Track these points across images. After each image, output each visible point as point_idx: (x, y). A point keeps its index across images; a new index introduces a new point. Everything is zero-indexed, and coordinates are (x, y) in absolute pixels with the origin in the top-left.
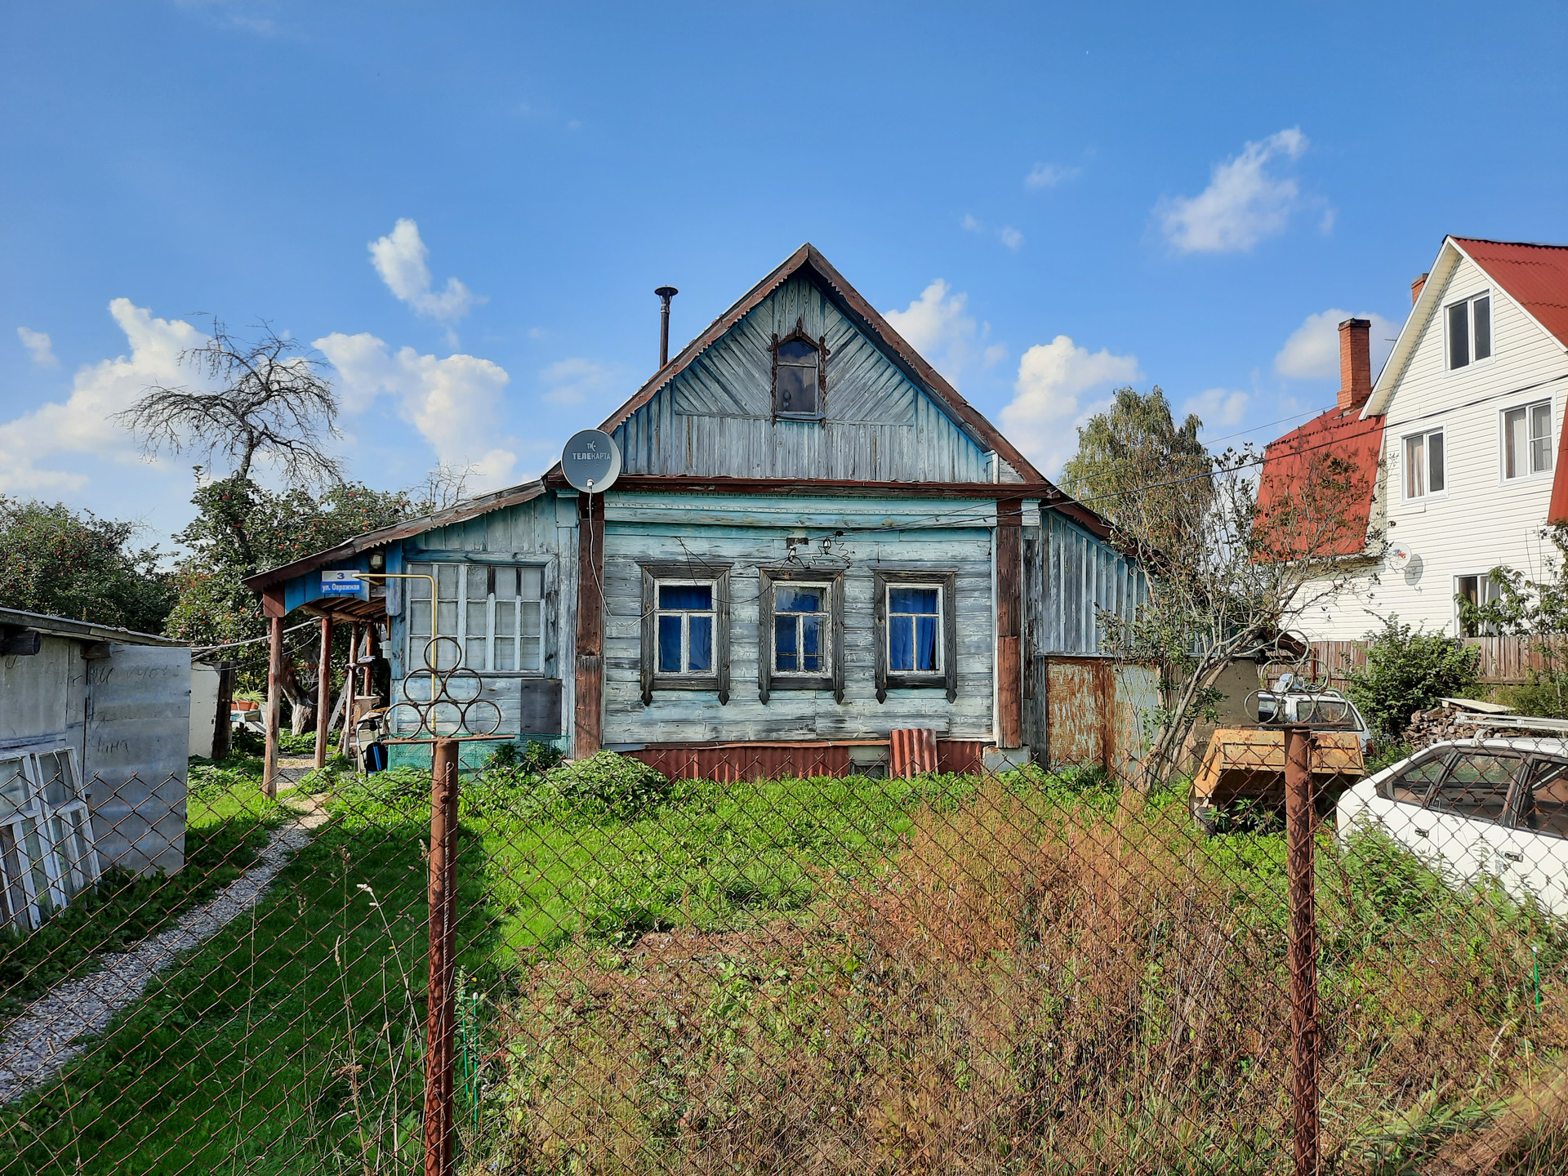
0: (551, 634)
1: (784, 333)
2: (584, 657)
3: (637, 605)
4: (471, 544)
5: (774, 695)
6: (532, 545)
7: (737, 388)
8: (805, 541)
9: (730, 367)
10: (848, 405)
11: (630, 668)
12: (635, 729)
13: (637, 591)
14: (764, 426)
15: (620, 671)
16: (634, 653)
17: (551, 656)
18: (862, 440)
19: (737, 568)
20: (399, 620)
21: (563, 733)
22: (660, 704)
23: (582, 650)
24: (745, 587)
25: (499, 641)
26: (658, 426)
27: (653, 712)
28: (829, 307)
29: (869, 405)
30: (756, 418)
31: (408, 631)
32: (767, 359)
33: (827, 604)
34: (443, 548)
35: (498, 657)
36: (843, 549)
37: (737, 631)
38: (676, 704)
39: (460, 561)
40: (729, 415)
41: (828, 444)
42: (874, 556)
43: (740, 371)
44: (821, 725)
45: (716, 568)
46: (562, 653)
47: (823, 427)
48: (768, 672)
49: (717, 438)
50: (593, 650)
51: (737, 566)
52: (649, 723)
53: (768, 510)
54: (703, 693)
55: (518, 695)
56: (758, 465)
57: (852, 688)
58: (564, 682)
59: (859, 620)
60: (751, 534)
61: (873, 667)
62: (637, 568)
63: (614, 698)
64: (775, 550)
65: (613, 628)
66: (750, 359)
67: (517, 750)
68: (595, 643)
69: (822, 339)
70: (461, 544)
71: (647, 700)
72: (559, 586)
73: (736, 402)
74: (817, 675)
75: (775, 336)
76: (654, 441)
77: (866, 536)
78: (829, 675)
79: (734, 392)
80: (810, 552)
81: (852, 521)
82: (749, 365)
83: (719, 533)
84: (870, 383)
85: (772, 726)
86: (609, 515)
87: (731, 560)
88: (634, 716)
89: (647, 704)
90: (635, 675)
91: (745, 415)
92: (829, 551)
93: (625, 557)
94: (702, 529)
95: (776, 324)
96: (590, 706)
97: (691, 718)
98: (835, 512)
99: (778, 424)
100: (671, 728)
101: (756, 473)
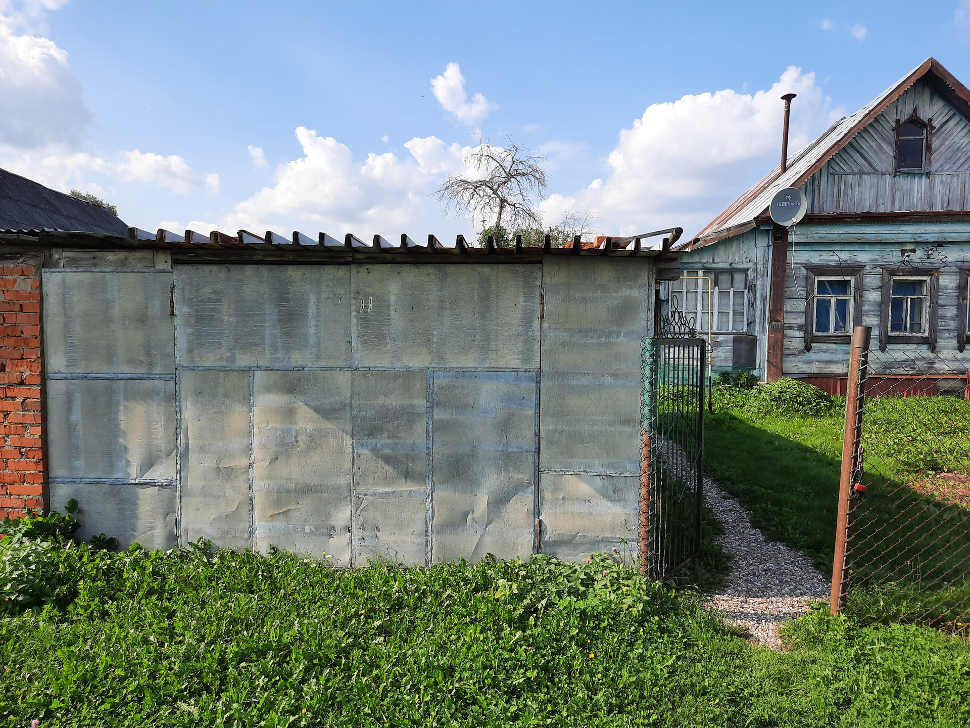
0: (752, 310)
1: (904, 118)
2: (774, 323)
3: (803, 292)
4: (705, 259)
5: (889, 346)
6: (740, 258)
7: (871, 155)
8: (914, 251)
9: (868, 145)
10: (947, 162)
11: (798, 330)
12: (800, 365)
13: (803, 284)
14: (888, 179)
15: (792, 331)
16: (801, 321)
17: (751, 323)
18: (955, 184)
19: (868, 268)
20: (665, 302)
21: (757, 367)
22: (816, 351)
23: (772, 319)
24: (872, 280)
25: (720, 314)
26: (820, 183)
27: (812, 356)
28: (936, 98)
29: (962, 161)
30: (884, 174)
31: (670, 309)
32: (891, 136)
33: (926, 290)
34: (690, 261)
35: (720, 323)
36: (938, 255)
37: (866, 307)
38: (825, 351)
39: (700, 269)
40: (865, 173)
41: (932, 187)
42: (961, 259)
43: (874, 145)
44: (920, 364)
45: (855, 269)
46: (757, 321)
47: (929, 177)
48: (887, 332)
49: (857, 188)
50: (779, 319)
51: (868, 267)
52: (809, 362)
53: (892, 232)
54: (843, 345)
55: (731, 344)
56: (883, 204)
57: (941, 343)
58: (758, 338)
59: (948, 300)
60: (878, 247)
61: (956, 330)
62: (804, 271)
63: (788, 347)
64: (894, 257)
65: (788, 306)
66: (880, 136)
67: (730, 375)
68: (781, 315)
69: (930, 120)
70: (700, 259)
71: (808, 348)
72: (757, 282)
73: (870, 165)
74: (919, 334)
75: (897, 121)
76: (816, 192)
77: (955, 247)
78: (926, 334)
79: (869, 158)
80: (918, 257)
81: (949, 237)
82: (880, 141)
83: (857, 247)
84: (963, 146)
85: (887, 366)
86: (791, 238)
87: (863, 264)
88: (800, 358)
89: (808, 351)
90: (801, 334)
91: (876, 172)
92: (932, 257)
93: (796, 263)
94: (846, 246)
95: (899, 113)
96: (776, 351)
97: (835, 359)
98: (938, 231)
99: (897, 177)
100: (823, 365)
101: (882, 210)
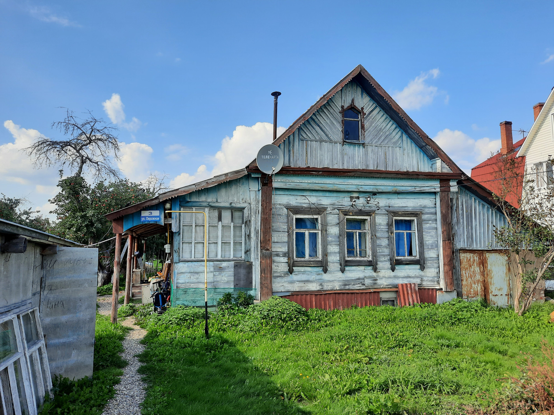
0: (248, 241)
1: (346, 105)
2: (264, 251)
3: (286, 227)
4: (210, 199)
5: (347, 268)
6: (238, 199)
7: (327, 129)
8: (358, 198)
9: (325, 120)
10: (374, 138)
11: (283, 256)
12: (286, 285)
13: (286, 220)
14: (339, 146)
15: (278, 258)
16: (285, 249)
17: (247, 251)
18: (380, 153)
19: (329, 210)
20: (177, 234)
21: (253, 287)
22: (297, 273)
23: (262, 248)
24: (332, 219)
25: (223, 244)
26: (293, 146)
27: (294, 277)
28: (365, 95)
29: (383, 138)
30: (336, 143)
31: (181, 240)
32: (340, 117)
33: (367, 225)
34: (198, 200)
35: (223, 251)
36: (374, 201)
37: (330, 239)
38: (304, 273)
39: (206, 207)
40: (324, 141)
41: (366, 154)
42: (388, 205)
43: (328, 121)
44: (368, 282)
45: (320, 210)
46: (252, 249)
47: (364, 147)
48: (344, 258)
49: (319, 151)
50: (268, 248)
51: (329, 209)
52: (292, 282)
53: (344, 183)
54: (315, 268)
55: (233, 269)
56: (336, 164)
57: (380, 265)
58: (253, 263)
59: (382, 234)
60: (335, 194)
61: (389, 255)
62: (285, 210)
63: (276, 271)
64: (345, 202)
65: (275, 237)
66: (332, 116)
67: (232, 296)
68: (269, 245)
69: (362, 108)
70: (206, 198)
71: (291, 271)
72: (251, 218)
73: (327, 135)
74: (365, 259)
75: (342, 107)
76: (291, 152)
77: (384, 196)
78: (370, 259)
79: (325, 130)
80: (361, 202)
81: (380, 189)
82: (332, 119)
83: (321, 194)
84: (383, 128)
85: (346, 283)
86: (275, 185)
87: (326, 206)
88: (285, 279)
89: (291, 274)
90: (285, 260)
91: (331, 141)
92: (370, 202)
93: (280, 204)
94: (314, 192)
95: (343, 101)
96: (267, 275)
97: (311, 279)
98: (372, 184)
99: (345, 145)
100: (302, 284)
101: (336, 167)
